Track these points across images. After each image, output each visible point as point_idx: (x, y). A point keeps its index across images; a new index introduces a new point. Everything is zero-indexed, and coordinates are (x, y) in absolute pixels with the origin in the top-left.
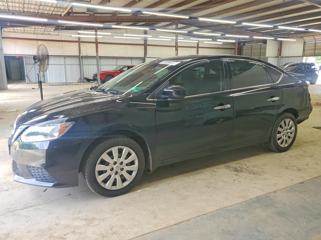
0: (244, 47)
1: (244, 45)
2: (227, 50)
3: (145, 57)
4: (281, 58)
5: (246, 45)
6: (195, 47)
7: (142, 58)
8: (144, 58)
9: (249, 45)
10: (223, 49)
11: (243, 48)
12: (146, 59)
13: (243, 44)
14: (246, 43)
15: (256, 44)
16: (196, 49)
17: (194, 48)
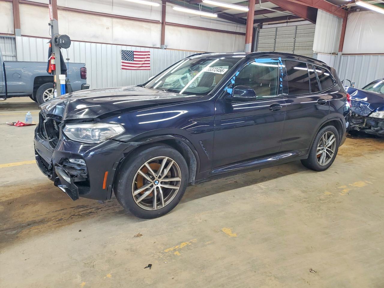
0: (261, 30)
1: (261, 28)
2: (226, 34)
3: (14, 34)
4: (342, 57)
5: (264, 27)
6: (156, 22)
7: (8, 36)
8: (13, 36)
9: (270, 26)
10: (218, 33)
11: (259, 32)
12: (18, 38)
13: (258, 25)
14: (263, 23)
15: (285, 24)
16: (160, 26)
17: (155, 25)
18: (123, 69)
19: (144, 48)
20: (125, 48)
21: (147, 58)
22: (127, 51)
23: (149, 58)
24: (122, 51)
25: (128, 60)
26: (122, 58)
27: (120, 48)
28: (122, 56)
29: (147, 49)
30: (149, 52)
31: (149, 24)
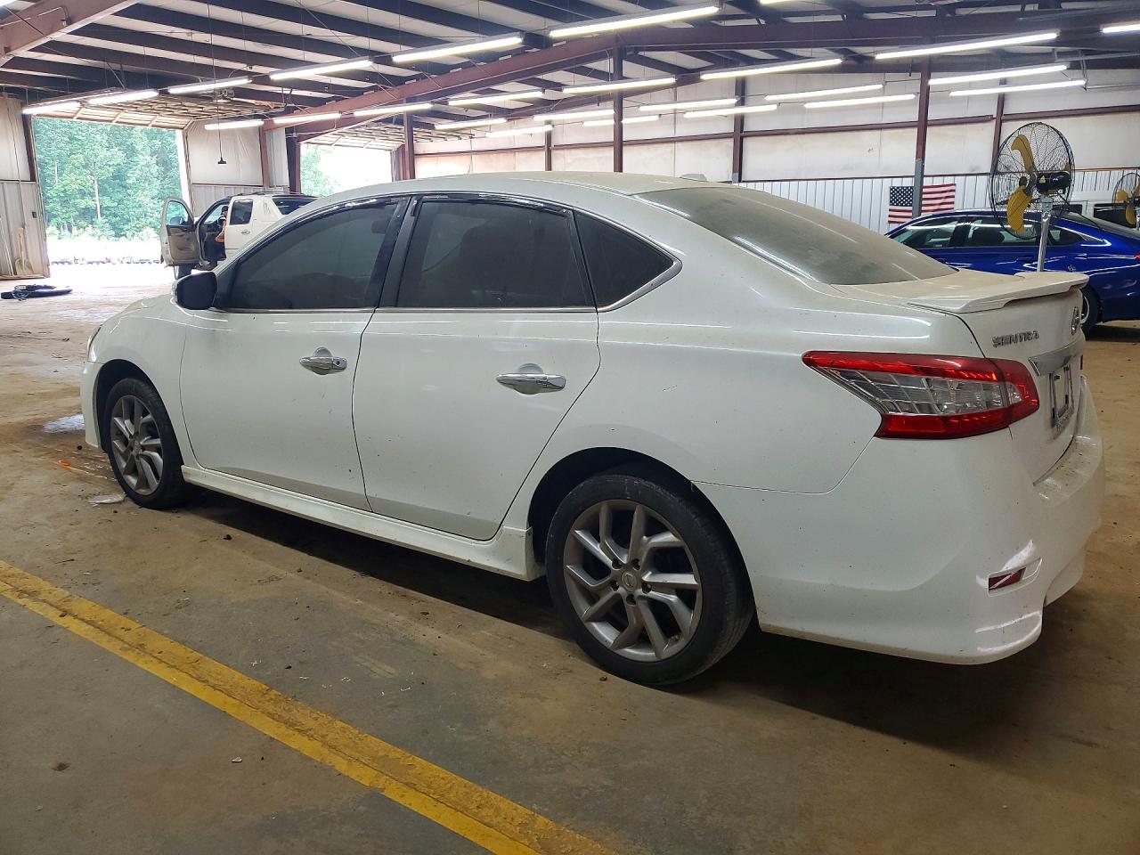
18: (890, 222)
19: (941, 178)
20: (897, 183)
21: (947, 197)
22: (903, 188)
23: (953, 197)
24: (891, 189)
25: (902, 205)
26: (891, 201)
27: (888, 183)
28: (891, 197)
29: (948, 180)
30: (955, 185)
31: (964, 126)
